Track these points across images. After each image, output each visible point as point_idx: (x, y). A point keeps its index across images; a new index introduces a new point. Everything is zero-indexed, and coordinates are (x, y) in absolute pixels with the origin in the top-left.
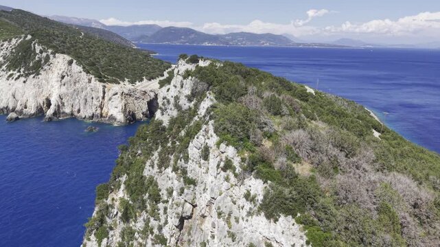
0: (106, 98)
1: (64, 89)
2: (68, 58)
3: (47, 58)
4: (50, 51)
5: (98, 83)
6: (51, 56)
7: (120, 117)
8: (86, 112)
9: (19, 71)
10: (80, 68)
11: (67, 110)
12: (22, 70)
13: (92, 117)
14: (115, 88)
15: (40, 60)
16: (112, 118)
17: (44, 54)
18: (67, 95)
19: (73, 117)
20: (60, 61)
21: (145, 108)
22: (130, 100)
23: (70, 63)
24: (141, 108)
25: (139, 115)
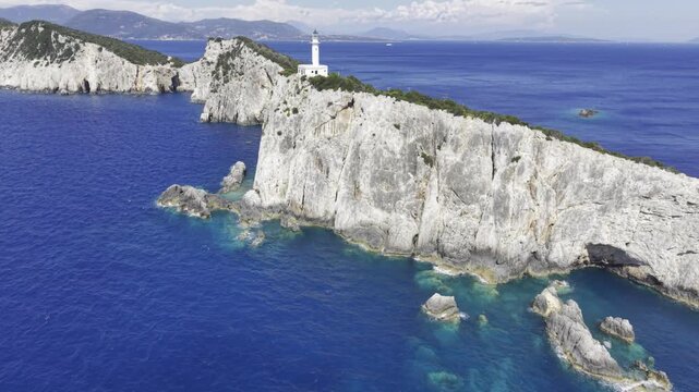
0: (140, 76)
1: (99, 71)
2: (98, 46)
3: (77, 47)
4: (78, 41)
5: (131, 65)
6: (81, 45)
7: (155, 88)
8: (125, 87)
9: (45, 59)
10: (112, 54)
11: (105, 87)
12: (49, 58)
13: (130, 91)
14: (148, 67)
15: (70, 49)
16: (149, 89)
17: (73, 44)
18: (102, 76)
19: (111, 92)
20: (90, 49)
21: (170, 83)
22: (160, 76)
23: (100, 50)
24: (168, 83)
25: (167, 89)
